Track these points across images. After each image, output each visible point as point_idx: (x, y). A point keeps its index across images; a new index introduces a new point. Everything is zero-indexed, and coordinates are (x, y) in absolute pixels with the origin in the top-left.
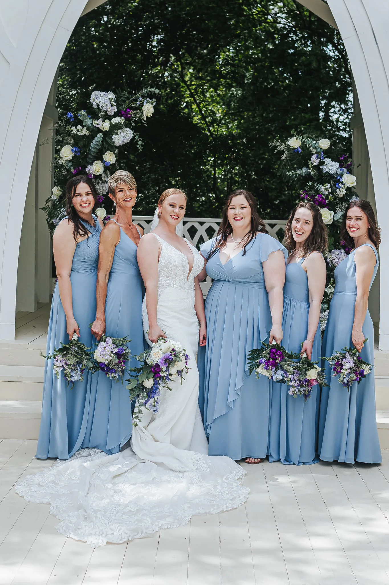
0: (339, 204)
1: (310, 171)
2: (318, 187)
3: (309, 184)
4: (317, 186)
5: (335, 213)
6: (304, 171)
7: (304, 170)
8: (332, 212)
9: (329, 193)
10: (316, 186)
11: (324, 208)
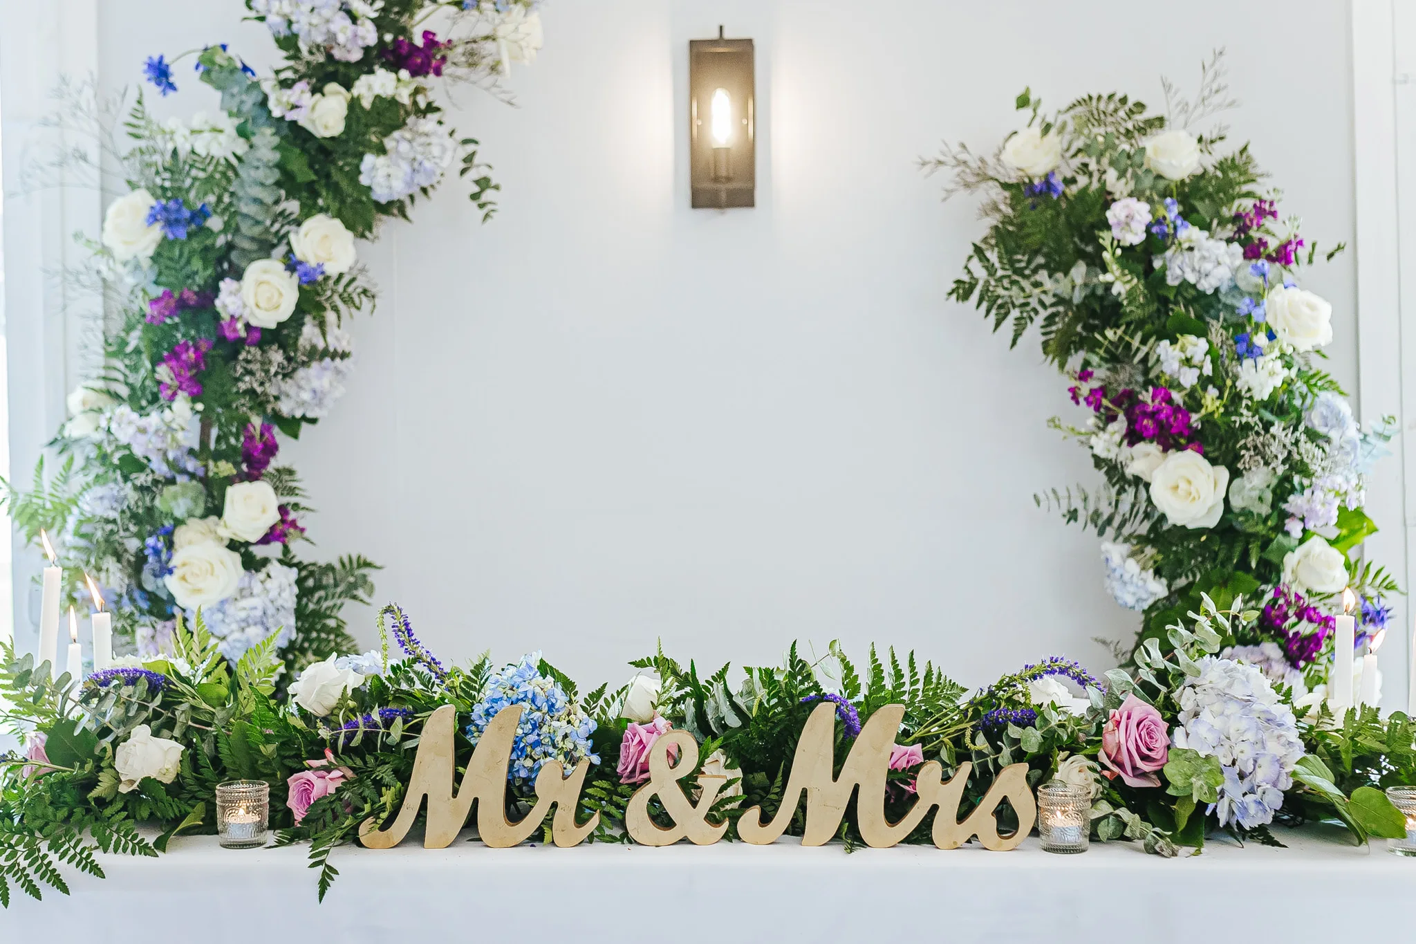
0: (1252, 428)
1: (1108, 277)
2: (1147, 354)
3: (1105, 337)
4: (1145, 349)
5: (1235, 474)
6: (1079, 281)
7: (1079, 271)
8: (1223, 473)
9: (1204, 382)
10: (1138, 349)
11: (1181, 448)
